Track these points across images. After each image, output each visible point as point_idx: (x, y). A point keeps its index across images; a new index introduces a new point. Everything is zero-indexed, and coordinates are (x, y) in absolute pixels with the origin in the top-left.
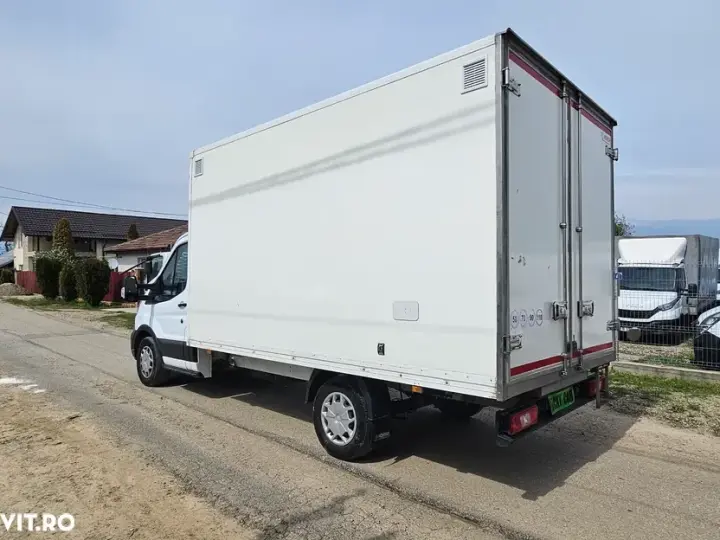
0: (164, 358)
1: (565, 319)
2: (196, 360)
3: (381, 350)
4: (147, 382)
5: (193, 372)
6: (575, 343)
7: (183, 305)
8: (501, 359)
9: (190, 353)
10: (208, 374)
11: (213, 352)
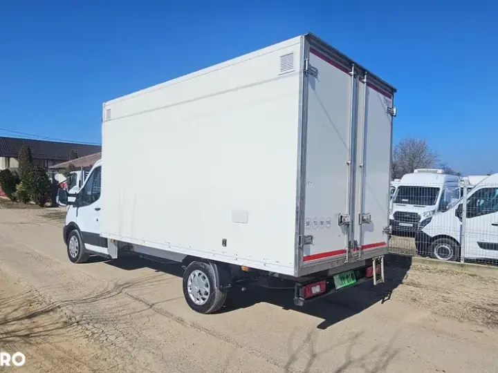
0: (86, 244)
1: (348, 225)
2: (107, 247)
3: (224, 243)
4: (73, 260)
5: (104, 254)
6: (355, 242)
7: (98, 209)
8: (298, 250)
9: (103, 242)
10: (115, 256)
11: (119, 242)
